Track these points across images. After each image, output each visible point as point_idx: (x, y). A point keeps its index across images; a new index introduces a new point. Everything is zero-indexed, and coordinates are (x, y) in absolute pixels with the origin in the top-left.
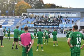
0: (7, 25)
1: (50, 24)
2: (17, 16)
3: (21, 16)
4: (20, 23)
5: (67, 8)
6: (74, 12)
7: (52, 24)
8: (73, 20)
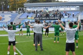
0: (4, 21)
1: (51, 18)
2: (13, 11)
3: (17, 11)
4: (19, 19)
5: (62, 2)
6: (73, 6)
7: (53, 18)
8: (73, 14)
